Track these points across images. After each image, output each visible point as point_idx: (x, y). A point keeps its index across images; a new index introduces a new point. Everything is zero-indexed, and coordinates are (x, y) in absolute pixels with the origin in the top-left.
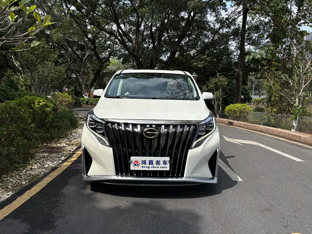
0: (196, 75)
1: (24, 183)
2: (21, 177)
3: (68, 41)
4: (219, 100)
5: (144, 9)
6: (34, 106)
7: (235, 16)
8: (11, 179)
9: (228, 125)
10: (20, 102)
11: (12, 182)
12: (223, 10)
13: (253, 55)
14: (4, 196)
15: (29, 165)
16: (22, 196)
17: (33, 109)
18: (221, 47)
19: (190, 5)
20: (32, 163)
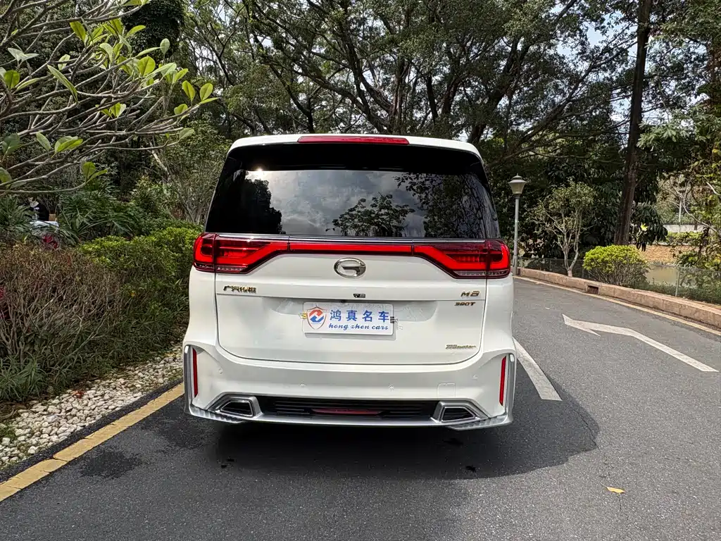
0: (523, 181)
1: (161, 380)
2: (157, 372)
3: (257, 110)
4: (573, 238)
5: (410, 43)
6: (183, 246)
7: (622, 44)
8: (140, 374)
9: (589, 292)
10: (161, 238)
11: (142, 378)
12: (598, 31)
13: (656, 132)
14: (129, 398)
15: (171, 353)
16: (156, 400)
17: (181, 251)
18: (594, 114)
19: (509, 30)
20: (176, 351)
